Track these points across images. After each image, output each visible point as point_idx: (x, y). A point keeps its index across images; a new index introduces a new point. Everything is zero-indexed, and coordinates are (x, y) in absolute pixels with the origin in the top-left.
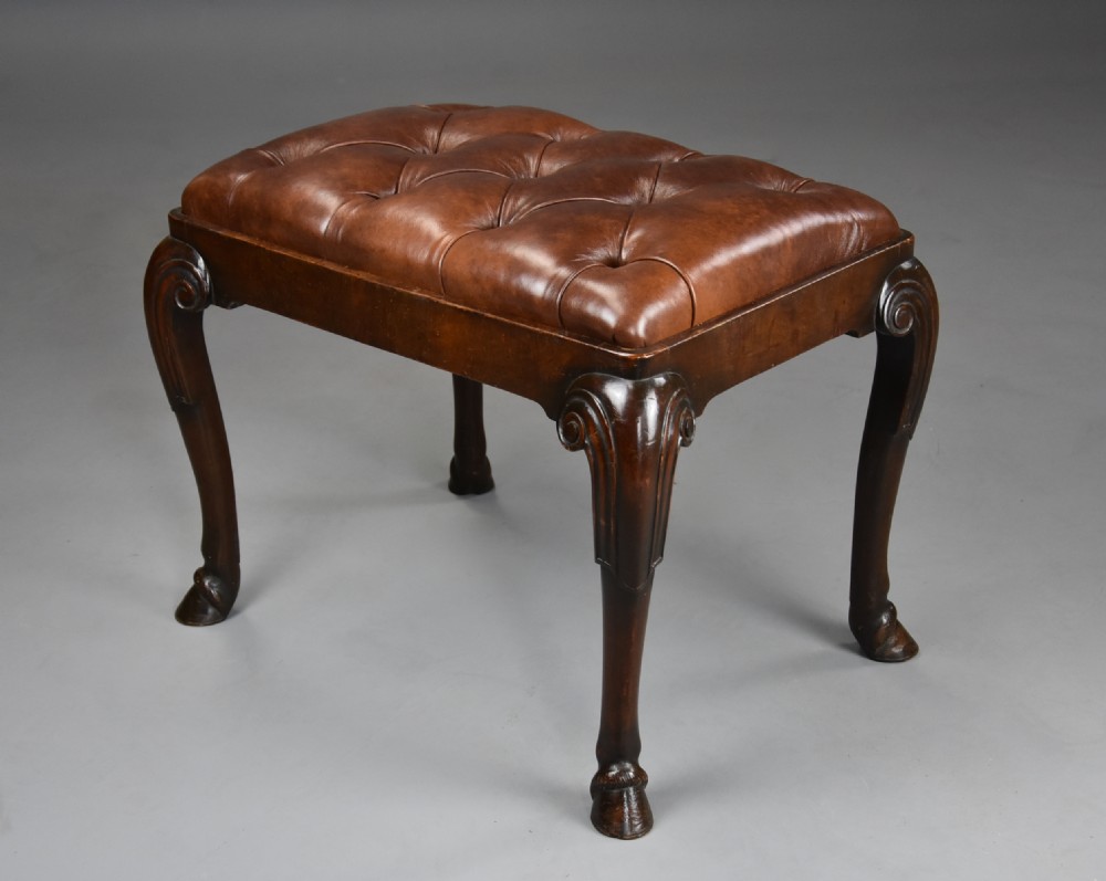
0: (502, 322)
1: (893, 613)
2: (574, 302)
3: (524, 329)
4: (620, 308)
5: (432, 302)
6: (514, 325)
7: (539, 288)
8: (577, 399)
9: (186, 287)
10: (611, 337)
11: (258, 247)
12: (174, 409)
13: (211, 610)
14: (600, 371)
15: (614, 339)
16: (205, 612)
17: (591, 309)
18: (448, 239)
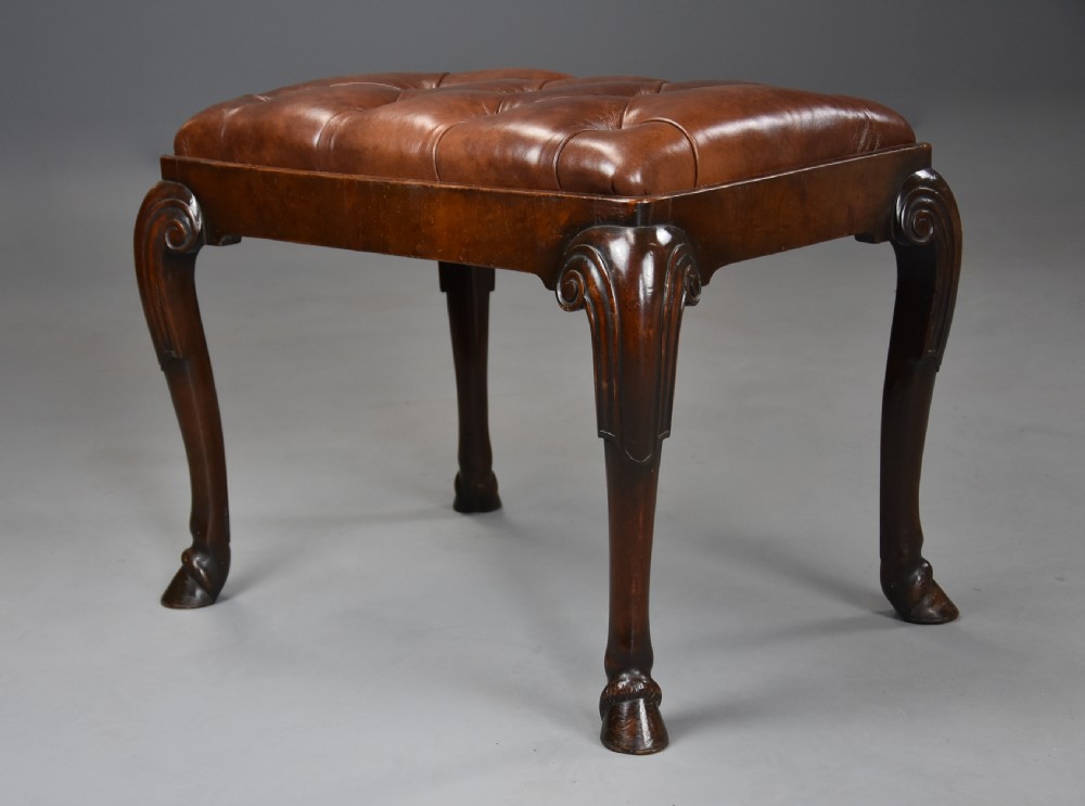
0: (499, 193)
1: (929, 571)
2: (570, 161)
3: (520, 195)
4: (618, 160)
5: (425, 187)
6: (511, 194)
7: (533, 156)
8: (575, 257)
9: (177, 226)
10: (609, 187)
11: (251, 170)
12: (163, 369)
13: (199, 593)
14: (599, 224)
15: (613, 187)
16: (193, 594)
17: (587, 163)
18: (441, 128)
